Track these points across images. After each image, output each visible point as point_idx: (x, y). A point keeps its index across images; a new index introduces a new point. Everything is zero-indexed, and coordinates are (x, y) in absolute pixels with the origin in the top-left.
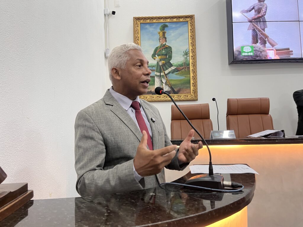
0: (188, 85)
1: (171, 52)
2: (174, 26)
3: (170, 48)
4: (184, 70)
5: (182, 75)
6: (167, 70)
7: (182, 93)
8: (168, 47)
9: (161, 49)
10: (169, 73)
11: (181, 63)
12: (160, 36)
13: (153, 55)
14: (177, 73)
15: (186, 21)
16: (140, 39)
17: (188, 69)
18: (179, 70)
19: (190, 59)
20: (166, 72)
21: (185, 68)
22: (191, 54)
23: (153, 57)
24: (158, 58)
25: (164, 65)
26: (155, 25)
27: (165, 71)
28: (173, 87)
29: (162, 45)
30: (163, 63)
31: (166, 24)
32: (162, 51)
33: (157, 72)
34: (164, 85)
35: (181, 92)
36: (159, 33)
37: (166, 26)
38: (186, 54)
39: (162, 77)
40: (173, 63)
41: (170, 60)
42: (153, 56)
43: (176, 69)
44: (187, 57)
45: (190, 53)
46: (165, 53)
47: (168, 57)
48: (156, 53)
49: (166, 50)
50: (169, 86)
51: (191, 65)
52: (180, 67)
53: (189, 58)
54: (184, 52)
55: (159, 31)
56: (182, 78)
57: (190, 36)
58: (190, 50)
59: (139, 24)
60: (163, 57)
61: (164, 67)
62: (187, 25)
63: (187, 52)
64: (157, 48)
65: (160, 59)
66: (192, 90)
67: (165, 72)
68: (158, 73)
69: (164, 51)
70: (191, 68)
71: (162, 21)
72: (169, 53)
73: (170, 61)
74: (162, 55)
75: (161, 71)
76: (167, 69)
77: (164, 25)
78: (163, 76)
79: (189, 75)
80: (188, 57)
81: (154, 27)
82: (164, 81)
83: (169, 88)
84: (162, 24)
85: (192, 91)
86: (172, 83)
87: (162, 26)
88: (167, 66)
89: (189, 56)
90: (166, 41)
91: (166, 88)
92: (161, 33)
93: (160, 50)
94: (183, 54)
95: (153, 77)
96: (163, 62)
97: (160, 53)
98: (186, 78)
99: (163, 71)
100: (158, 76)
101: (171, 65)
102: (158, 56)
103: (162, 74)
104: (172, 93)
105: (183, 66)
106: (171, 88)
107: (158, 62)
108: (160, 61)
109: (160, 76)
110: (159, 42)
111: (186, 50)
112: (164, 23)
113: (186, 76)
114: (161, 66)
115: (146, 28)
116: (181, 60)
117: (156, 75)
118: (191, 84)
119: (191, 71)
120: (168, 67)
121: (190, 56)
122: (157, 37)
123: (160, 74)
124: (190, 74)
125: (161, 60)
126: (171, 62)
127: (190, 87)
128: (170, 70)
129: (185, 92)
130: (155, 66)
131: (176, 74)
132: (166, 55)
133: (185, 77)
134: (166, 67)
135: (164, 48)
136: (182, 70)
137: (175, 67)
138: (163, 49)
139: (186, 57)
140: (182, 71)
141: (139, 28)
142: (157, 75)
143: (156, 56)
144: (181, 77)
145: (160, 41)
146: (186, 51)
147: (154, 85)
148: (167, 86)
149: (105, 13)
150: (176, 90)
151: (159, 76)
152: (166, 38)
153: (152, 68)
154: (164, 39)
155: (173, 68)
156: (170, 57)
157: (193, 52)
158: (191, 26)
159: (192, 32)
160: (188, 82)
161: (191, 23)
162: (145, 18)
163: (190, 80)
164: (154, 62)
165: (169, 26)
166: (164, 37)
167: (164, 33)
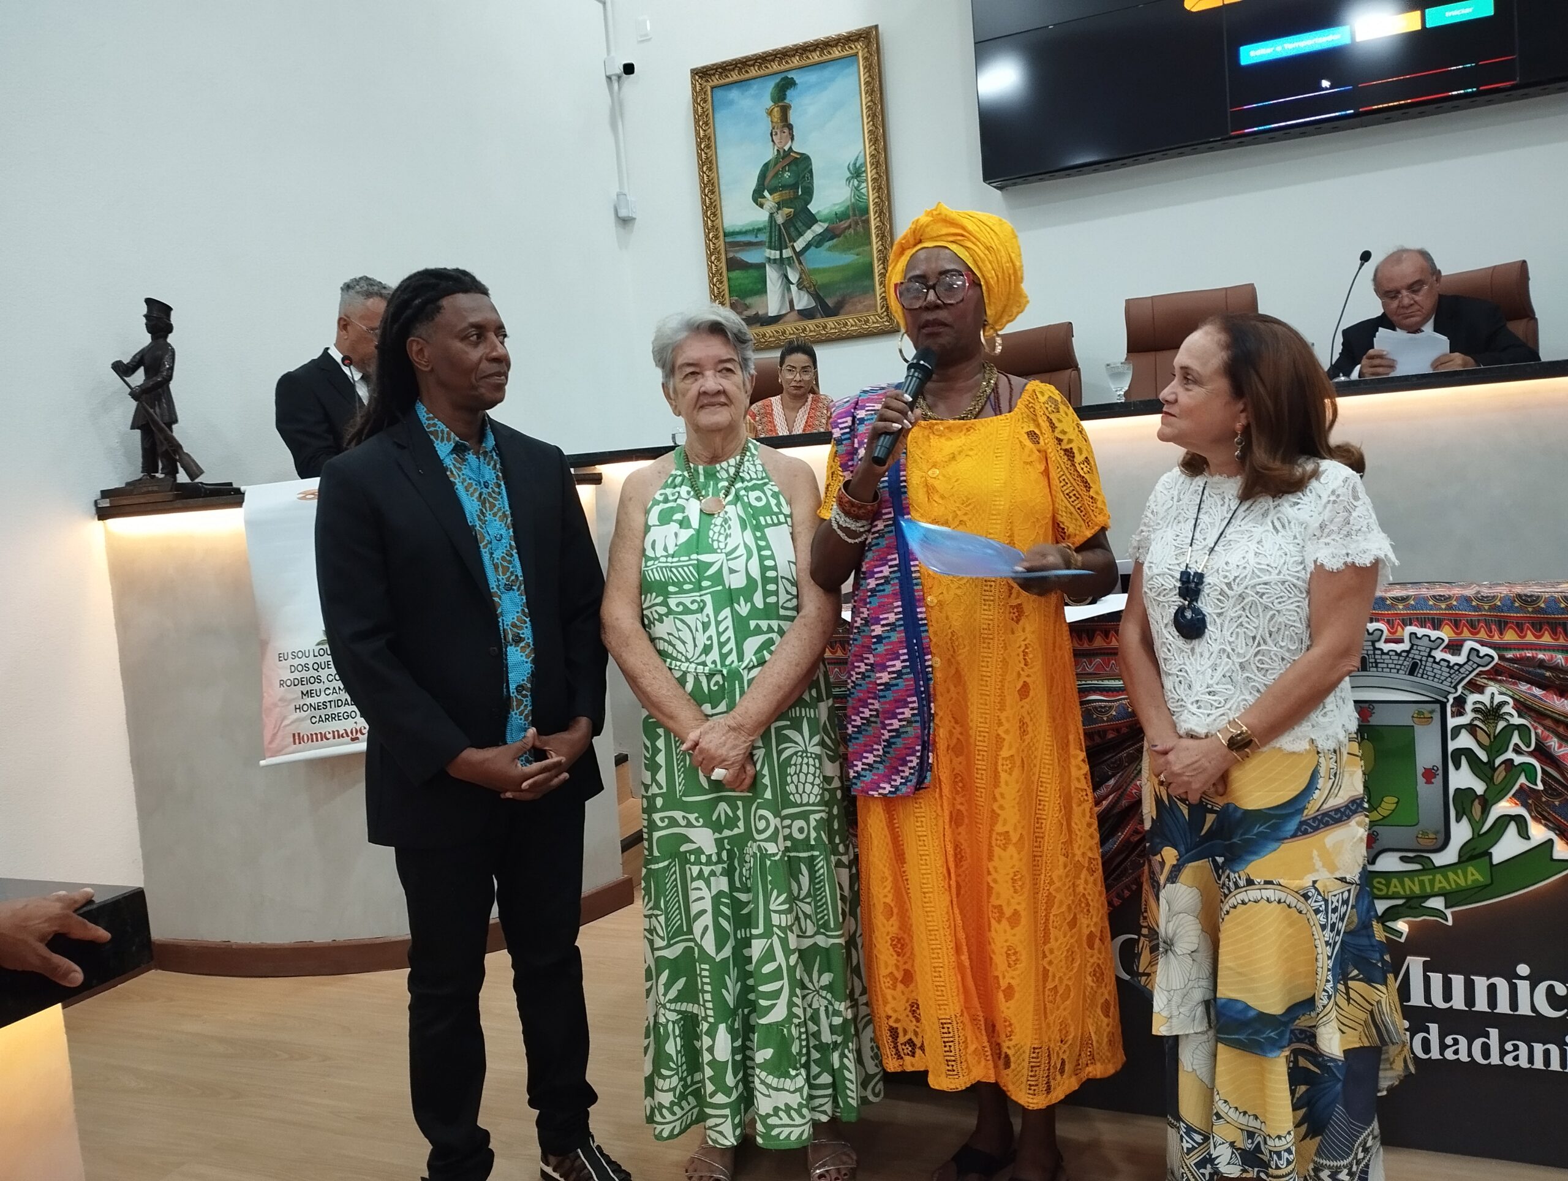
0: (866, 283)
1: (811, 172)
2: (812, 77)
3: (805, 159)
4: (852, 231)
5: (847, 249)
6: (801, 239)
7: (848, 313)
8: (798, 156)
9: (779, 167)
10: (808, 246)
11: (843, 209)
12: (772, 122)
13: (755, 191)
14: (830, 243)
15: (851, 52)
16: (713, 144)
17: (863, 227)
18: (837, 232)
19: (868, 192)
20: (799, 245)
21: (857, 223)
22: (870, 173)
23: (755, 200)
24: (770, 200)
25: (790, 221)
26: (755, 87)
27: (795, 241)
29: (781, 151)
30: (788, 215)
31: (790, 75)
32: (782, 176)
33: (770, 248)
34: (794, 288)
35: (848, 307)
36: (770, 113)
37: (791, 83)
38: (857, 173)
39: (786, 262)
40: (818, 212)
41: (809, 202)
42: (758, 196)
43: (826, 230)
44: (859, 186)
45: (869, 170)
46: (792, 181)
47: (800, 193)
48: (766, 183)
49: (794, 168)
50: (809, 292)
51: (872, 213)
52: (840, 221)
53: (867, 187)
54: (849, 169)
55: (770, 104)
56: (848, 258)
57: (864, 107)
58: (868, 157)
59: (709, 92)
60: (787, 194)
61: (792, 229)
62: (854, 69)
63: (857, 165)
64: (766, 165)
65: (778, 203)
66: (878, 298)
67: (795, 244)
68: (773, 252)
69: (787, 175)
70: (873, 223)
71: (775, 67)
72: (804, 177)
73: (809, 207)
74: (784, 187)
75: (783, 243)
76: (801, 234)
77: (783, 79)
78: (788, 258)
79: (866, 248)
80: (864, 185)
81: (752, 92)
82: (793, 277)
83: (808, 299)
84: (777, 79)
85: (879, 302)
86: (819, 279)
87: (777, 85)
88: (799, 224)
89: (866, 180)
90: (792, 139)
91: (799, 301)
92: (776, 111)
93: (777, 173)
94: (849, 175)
95: (762, 267)
96: (787, 210)
97: (775, 183)
98: (861, 260)
99: (787, 240)
100: (775, 260)
101: (812, 220)
102: (771, 192)
103: (787, 253)
104: (819, 315)
105: (849, 218)
106: (816, 296)
107: (771, 215)
108: (779, 209)
109: (781, 263)
110: (772, 143)
111: (857, 159)
112: (783, 75)
113: (857, 250)
114: (783, 229)
115: (731, 103)
116: (843, 199)
117: (769, 259)
118: (877, 279)
119: (873, 231)
120: (804, 228)
121: (869, 180)
122: (765, 125)
123: (781, 254)
124: (870, 243)
125: (780, 206)
126: (813, 207)
127: (874, 290)
128: (809, 235)
129: (859, 307)
130: (765, 228)
131: (830, 249)
132: (794, 187)
133: (858, 255)
134: (796, 229)
135: (788, 164)
136: (847, 233)
137: (825, 225)
138: (783, 168)
139: (856, 183)
140: (846, 237)
141: (709, 106)
142: (772, 257)
143: (766, 193)
144: (844, 256)
145: (773, 141)
146: (855, 164)
147: (766, 292)
148: (802, 293)
149: (608, 74)
150: (830, 302)
151: (778, 262)
152: (790, 127)
153: (756, 237)
154: (786, 130)
155: (818, 229)
156: (809, 192)
157: (876, 165)
158: (869, 68)
159: (870, 92)
160: (867, 271)
161: (866, 59)
162: (723, 69)
163: (871, 265)
164: (761, 216)
165: (797, 82)
166: (784, 124)
167: (785, 110)
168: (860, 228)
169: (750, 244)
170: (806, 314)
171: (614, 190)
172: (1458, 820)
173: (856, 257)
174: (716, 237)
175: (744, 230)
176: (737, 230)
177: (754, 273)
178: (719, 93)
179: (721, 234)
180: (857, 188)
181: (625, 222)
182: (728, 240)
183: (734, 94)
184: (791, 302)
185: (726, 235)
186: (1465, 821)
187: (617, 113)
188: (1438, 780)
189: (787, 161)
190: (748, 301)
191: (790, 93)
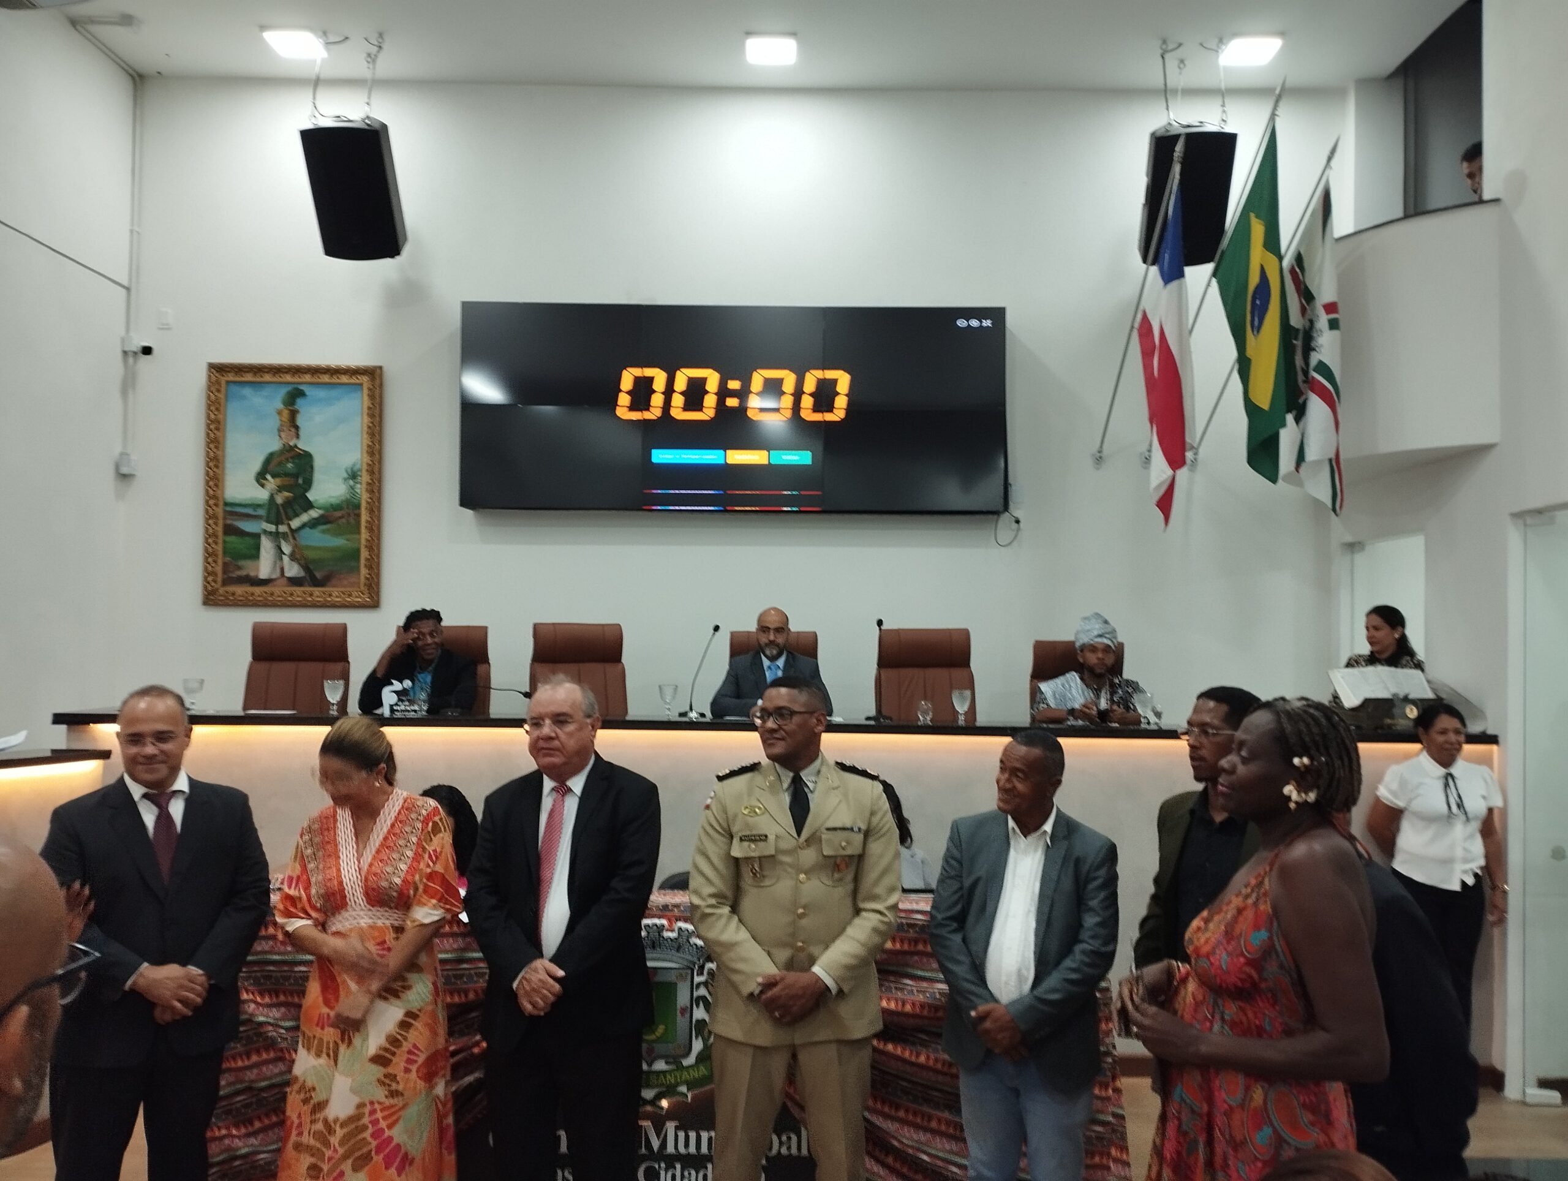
0: (353, 564)
1: (312, 467)
2: (321, 393)
3: (308, 456)
4: (344, 520)
5: (338, 533)
6: (297, 519)
7: (334, 586)
8: (301, 452)
9: (283, 458)
10: (304, 526)
11: (338, 502)
12: (281, 420)
13: (258, 473)
14: (324, 527)
15: (358, 381)
16: (222, 427)
17: (355, 519)
18: (331, 519)
19: (362, 492)
20: (295, 523)
21: (349, 515)
22: (365, 478)
23: (258, 481)
24: (272, 483)
25: (288, 503)
26: (268, 390)
27: (291, 520)
28: (311, 567)
29: (287, 446)
30: (287, 498)
31: (301, 387)
32: (286, 465)
33: (268, 521)
34: (286, 559)
35: (334, 581)
36: (280, 413)
37: (301, 394)
38: (353, 475)
39: (281, 536)
40: (316, 500)
41: (307, 491)
42: (260, 478)
43: (322, 516)
44: (354, 486)
45: (364, 475)
46: (294, 471)
47: (300, 482)
48: (269, 469)
49: (296, 461)
50: (300, 564)
51: (363, 509)
52: (335, 511)
53: (361, 488)
54: (347, 471)
55: (280, 406)
56: (339, 542)
57: (365, 425)
58: (364, 464)
59: (224, 385)
60: (288, 481)
61: (290, 512)
62: (359, 394)
63: (355, 469)
64: (272, 454)
65: (279, 487)
66: (362, 577)
67: (291, 523)
68: (269, 525)
69: (290, 465)
70: (364, 517)
71: (288, 378)
72: (305, 470)
73: (307, 494)
74: (286, 475)
75: (280, 520)
76: (297, 515)
77: (294, 389)
78: (283, 533)
79: (356, 536)
80: (359, 486)
81: (264, 393)
82: (287, 549)
83: (298, 570)
84: (289, 388)
85: (363, 581)
86: (311, 555)
87: (289, 393)
88: (297, 507)
89: (361, 483)
90: (298, 438)
91: (290, 570)
92: (286, 413)
93: (280, 464)
94: (346, 475)
95: (256, 537)
96: (287, 494)
97: (278, 469)
98: (349, 544)
99: (284, 517)
100: (271, 533)
102: (273, 477)
103: (283, 528)
104: (307, 584)
105: (342, 509)
106: (306, 568)
107: (272, 497)
108: (279, 491)
109: (276, 536)
110: (278, 438)
111: (354, 465)
112: (296, 386)
113: (348, 536)
114: (281, 508)
115: (244, 398)
116: (339, 494)
117: (265, 532)
118: (363, 562)
119: (363, 524)
120: (301, 511)
121: (364, 483)
122: (274, 422)
123: (277, 529)
124: (359, 533)
125: (281, 489)
126: (311, 496)
127: (358, 569)
128: (305, 518)
129: (345, 582)
130: (264, 505)
131: (324, 532)
132: (296, 476)
133: (348, 540)
134: (294, 511)
135: (291, 458)
136: (340, 521)
137: (321, 512)
138: (287, 459)
139: (352, 483)
140: (338, 524)
141: (222, 395)
142: (268, 530)
143: (269, 477)
144: (336, 539)
145: (280, 436)
146: (352, 469)
147: (259, 557)
148: (293, 563)
149: (126, 349)
150: (318, 575)
151: (274, 535)
152: (297, 428)
154: (293, 430)
155: (314, 514)
156: (308, 484)
157: (371, 472)
158: (372, 397)
159: (371, 416)
160: (355, 554)
161: (369, 389)
162: (239, 369)
163: (358, 551)
164: (262, 495)
165: (307, 393)
166: (292, 424)
167: (293, 414)
168: (352, 520)
169: (248, 516)
170: (294, 581)
171: (118, 450)
172: (697, 1037)
173: (345, 542)
174: (216, 505)
175: (244, 503)
176: (237, 501)
177: (249, 541)
178: (234, 388)
179: (221, 503)
180: (352, 488)
181: (124, 477)
182: (228, 509)
183: (247, 391)
184: (282, 570)
185: (226, 504)
186: (700, 1038)
187: (128, 384)
188: (688, 1015)
189: (292, 454)
190: (242, 563)
191: (300, 403)
